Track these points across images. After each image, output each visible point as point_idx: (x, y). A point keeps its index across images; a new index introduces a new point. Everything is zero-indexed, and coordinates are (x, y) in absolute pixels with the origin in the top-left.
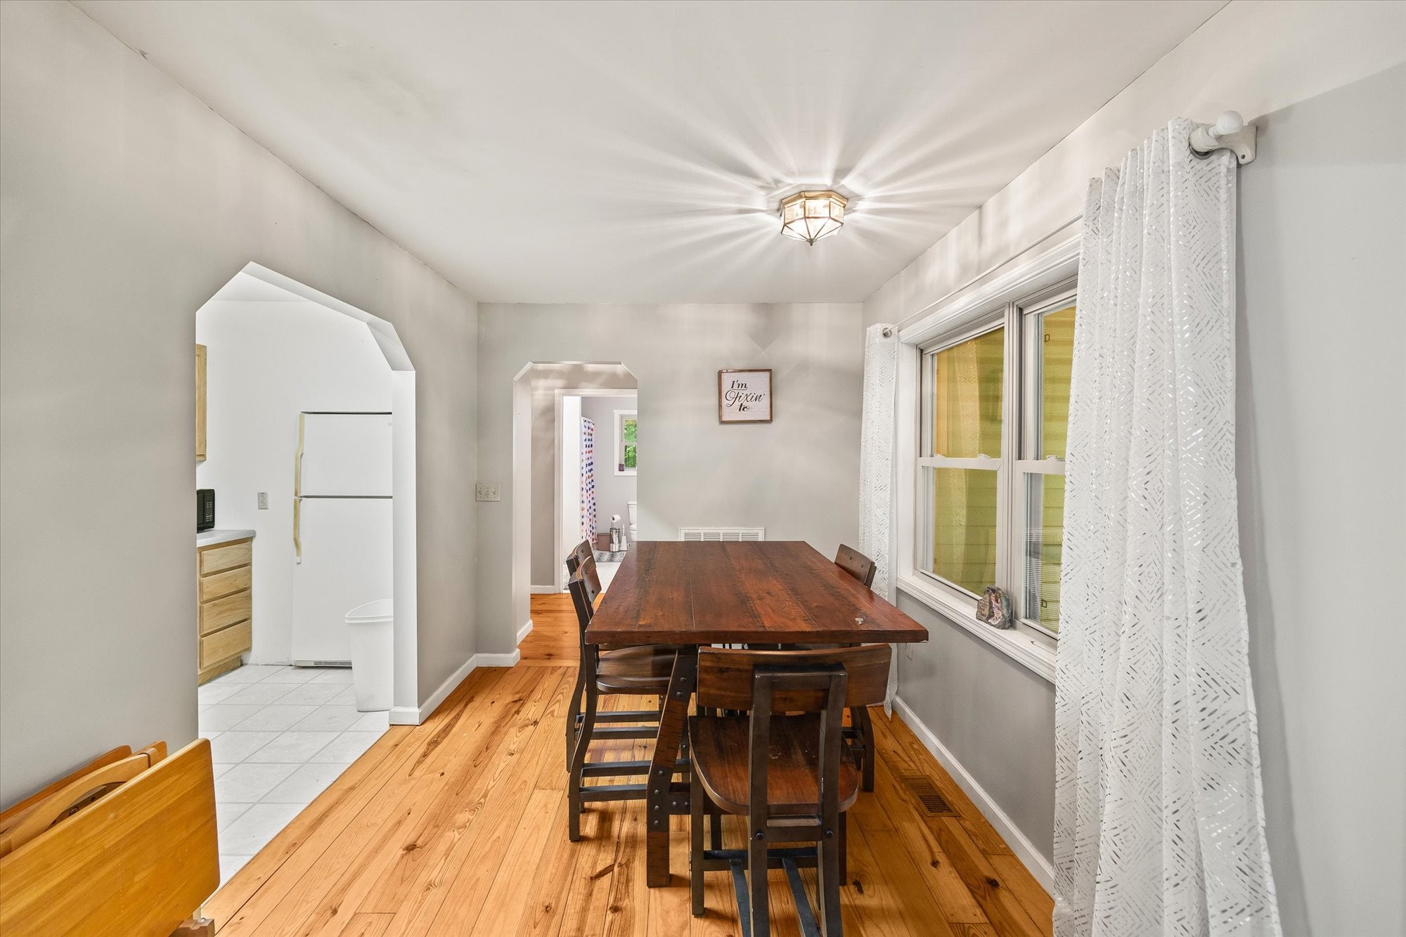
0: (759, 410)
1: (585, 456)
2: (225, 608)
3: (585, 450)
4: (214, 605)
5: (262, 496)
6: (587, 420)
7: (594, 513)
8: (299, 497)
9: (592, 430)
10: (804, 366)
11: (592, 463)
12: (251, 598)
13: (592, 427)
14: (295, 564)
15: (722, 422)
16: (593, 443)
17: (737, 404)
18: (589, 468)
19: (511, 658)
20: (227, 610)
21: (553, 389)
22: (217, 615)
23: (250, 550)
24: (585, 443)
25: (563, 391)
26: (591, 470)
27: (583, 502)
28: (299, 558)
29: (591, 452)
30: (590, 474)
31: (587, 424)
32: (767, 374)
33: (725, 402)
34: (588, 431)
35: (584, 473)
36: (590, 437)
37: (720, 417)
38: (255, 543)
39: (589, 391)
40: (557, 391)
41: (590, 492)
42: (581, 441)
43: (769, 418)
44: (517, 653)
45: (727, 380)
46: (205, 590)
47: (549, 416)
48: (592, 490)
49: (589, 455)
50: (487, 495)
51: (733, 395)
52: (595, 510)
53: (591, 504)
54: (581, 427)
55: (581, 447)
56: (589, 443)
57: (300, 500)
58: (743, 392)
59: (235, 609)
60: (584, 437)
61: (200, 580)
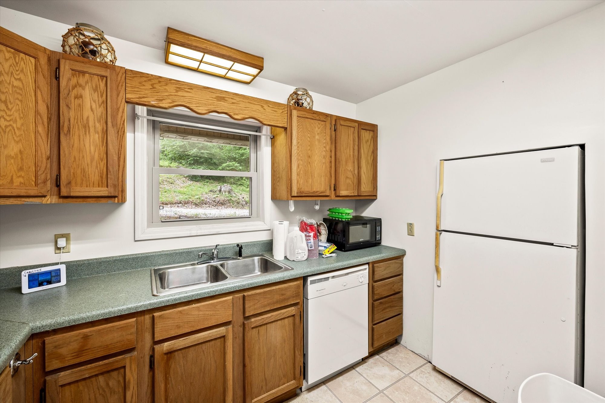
2: (387, 305)
4: (381, 303)
5: (410, 226)
8: (439, 231)
12: (402, 299)
14: (436, 286)
20: (388, 307)
22: (383, 310)
23: (402, 264)
28: (439, 282)
38: (405, 259)
46: (376, 292)
57: (441, 234)
59: (393, 307)
61: (372, 284)
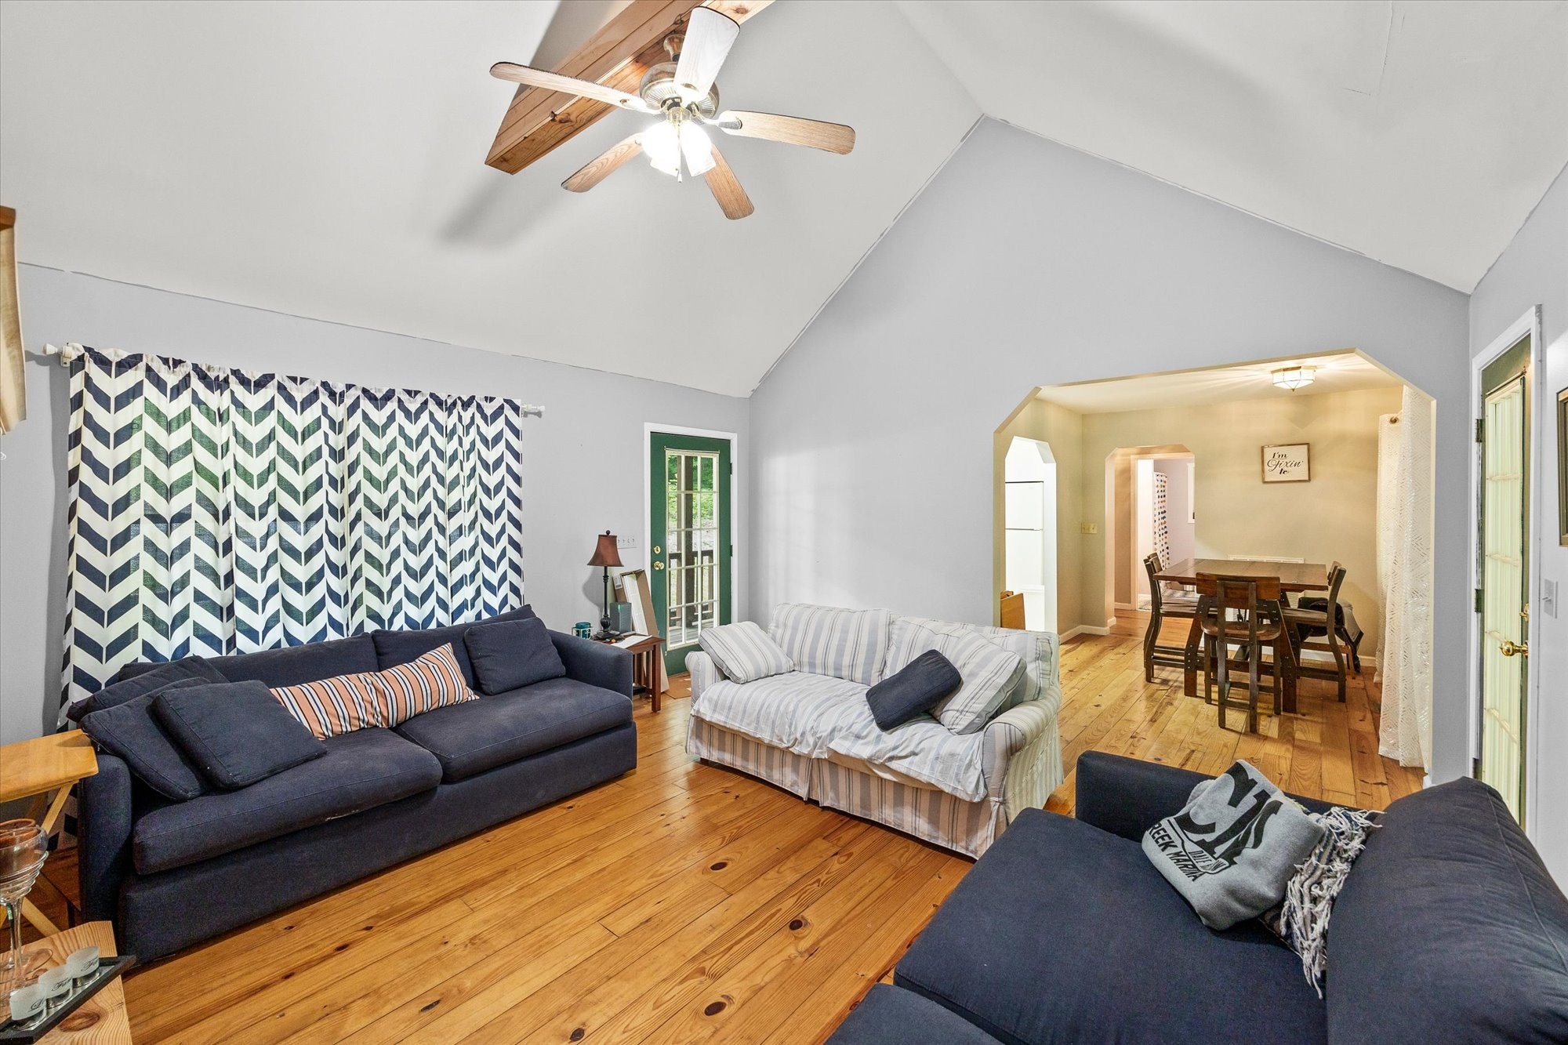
0: (1301, 472)
1: (1157, 506)
3: (1157, 500)
6: (1160, 474)
7: (1168, 556)
9: (1165, 482)
10: (1341, 439)
11: (1165, 512)
13: (1165, 479)
15: (1265, 482)
16: (1166, 493)
17: (1278, 469)
18: (1163, 515)
19: (1104, 631)
21: (1129, 455)
24: (1157, 495)
25: (1137, 456)
26: (1164, 517)
27: (1156, 544)
29: (1164, 501)
30: (1163, 521)
31: (1160, 478)
32: (1306, 446)
33: (1267, 468)
34: (1159, 483)
35: (1157, 520)
36: (1163, 489)
37: (1263, 479)
39: (1160, 456)
40: (1132, 457)
41: (1164, 537)
42: (1154, 492)
43: (1307, 479)
44: (1107, 628)
45: (1269, 454)
47: (1126, 476)
48: (1166, 535)
49: (1162, 505)
50: (1088, 529)
51: (1274, 463)
52: (1168, 553)
53: (1165, 547)
54: (1153, 481)
55: (1154, 498)
56: (1163, 494)
58: (1283, 461)
60: (1157, 489)
